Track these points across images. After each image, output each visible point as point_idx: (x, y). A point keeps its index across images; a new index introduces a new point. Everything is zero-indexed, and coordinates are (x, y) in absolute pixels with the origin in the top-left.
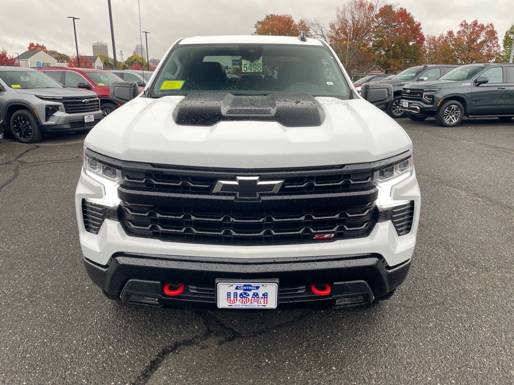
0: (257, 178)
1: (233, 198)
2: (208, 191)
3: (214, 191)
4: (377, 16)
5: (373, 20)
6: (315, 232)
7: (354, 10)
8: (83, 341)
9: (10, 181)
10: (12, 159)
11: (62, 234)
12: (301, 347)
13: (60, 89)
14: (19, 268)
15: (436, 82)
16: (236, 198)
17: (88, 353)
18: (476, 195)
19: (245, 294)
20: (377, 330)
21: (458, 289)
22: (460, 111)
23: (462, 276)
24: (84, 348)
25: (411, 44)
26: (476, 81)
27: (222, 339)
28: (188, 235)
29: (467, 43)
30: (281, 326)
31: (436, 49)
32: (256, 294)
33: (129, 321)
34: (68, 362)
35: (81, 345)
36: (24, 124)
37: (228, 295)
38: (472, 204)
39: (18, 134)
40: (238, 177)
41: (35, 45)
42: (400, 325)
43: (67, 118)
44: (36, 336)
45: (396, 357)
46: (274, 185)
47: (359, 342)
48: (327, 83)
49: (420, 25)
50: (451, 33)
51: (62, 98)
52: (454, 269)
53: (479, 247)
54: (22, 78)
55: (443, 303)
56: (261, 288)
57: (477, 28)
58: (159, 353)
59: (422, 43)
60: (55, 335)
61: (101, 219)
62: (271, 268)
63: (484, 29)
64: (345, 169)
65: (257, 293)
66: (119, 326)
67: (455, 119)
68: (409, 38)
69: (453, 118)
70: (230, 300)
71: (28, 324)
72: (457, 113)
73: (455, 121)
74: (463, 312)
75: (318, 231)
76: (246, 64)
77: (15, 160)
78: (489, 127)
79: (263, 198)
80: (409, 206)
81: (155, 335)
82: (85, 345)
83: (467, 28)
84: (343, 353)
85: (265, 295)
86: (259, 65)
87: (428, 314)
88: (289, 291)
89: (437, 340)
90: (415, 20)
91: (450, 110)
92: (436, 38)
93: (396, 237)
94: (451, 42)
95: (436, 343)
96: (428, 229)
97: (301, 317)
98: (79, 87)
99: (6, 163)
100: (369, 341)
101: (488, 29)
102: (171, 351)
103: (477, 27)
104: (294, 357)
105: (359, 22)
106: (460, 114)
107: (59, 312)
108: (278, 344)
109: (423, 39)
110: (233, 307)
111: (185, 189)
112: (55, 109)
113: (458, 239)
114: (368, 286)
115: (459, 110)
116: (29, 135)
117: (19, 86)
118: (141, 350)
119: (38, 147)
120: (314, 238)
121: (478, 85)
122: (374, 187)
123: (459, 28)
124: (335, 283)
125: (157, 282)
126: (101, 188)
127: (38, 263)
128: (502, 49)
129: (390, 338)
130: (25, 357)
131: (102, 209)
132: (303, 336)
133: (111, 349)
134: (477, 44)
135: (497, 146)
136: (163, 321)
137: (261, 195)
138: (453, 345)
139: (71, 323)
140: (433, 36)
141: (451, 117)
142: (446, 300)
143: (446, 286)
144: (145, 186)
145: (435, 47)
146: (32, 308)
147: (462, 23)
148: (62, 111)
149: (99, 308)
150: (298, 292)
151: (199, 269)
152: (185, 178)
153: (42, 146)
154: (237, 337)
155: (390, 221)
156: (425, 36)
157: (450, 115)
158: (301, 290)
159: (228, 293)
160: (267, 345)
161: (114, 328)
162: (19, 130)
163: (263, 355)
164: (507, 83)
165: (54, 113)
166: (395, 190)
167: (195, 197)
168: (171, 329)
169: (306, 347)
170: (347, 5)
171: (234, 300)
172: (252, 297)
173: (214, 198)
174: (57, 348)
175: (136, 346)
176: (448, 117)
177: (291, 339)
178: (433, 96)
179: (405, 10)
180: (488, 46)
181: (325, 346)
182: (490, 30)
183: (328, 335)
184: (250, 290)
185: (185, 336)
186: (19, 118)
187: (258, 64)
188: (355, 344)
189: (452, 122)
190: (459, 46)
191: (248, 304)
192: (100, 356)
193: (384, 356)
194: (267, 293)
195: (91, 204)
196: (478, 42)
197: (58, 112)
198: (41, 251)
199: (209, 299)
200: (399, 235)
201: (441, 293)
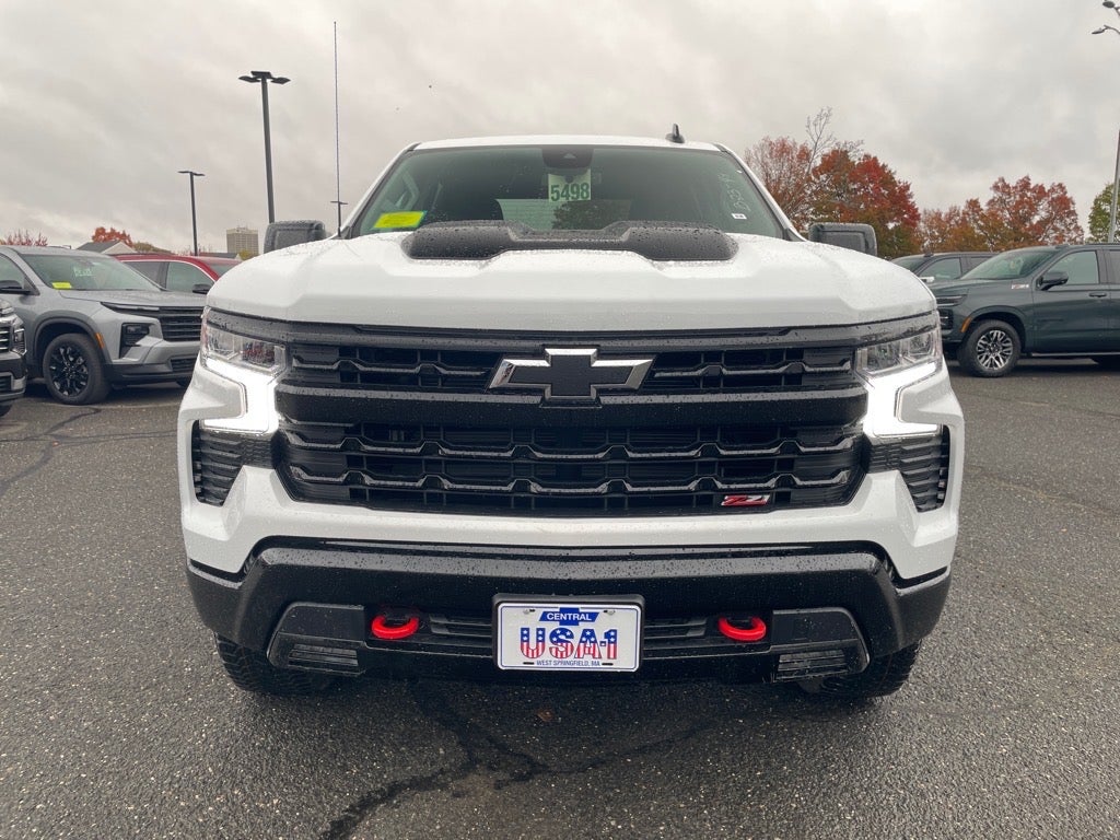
0: (591, 352)
1: (536, 399)
2: (480, 385)
3: (493, 384)
4: (816, 172)
5: (809, 180)
6: (725, 487)
7: (769, 160)
8: (173, 777)
9: (32, 469)
10: (39, 431)
11: (138, 566)
12: (695, 796)
13: (155, 292)
14: (35, 631)
15: (954, 284)
16: (543, 399)
17: (182, 804)
18: (1071, 497)
19: (564, 631)
20: (876, 759)
21: (1056, 677)
22: (1010, 344)
23: (1062, 652)
24: (174, 792)
25: (891, 226)
26: (1041, 281)
27: (502, 776)
28: (432, 494)
29: (1010, 223)
30: (642, 750)
31: (943, 238)
32: (588, 633)
33: (283, 737)
34: (135, 821)
35: (167, 787)
36: (72, 363)
37: (523, 635)
38: (1062, 514)
39: (57, 385)
40: (548, 350)
41: (108, 231)
42: (929, 749)
43: (165, 351)
44: (63, 767)
45: (927, 818)
46: (631, 368)
47: (835, 785)
48: (734, 215)
49: (907, 188)
50: (973, 204)
51: (157, 309)
52: (1042, 637)
53: (1093, 596)
54: (77, 271)
55: (1027, 706)
56: (602, 617)
57: (1029, 194)
58: (351, 806)
59: (915, 225)
60: (106, 764)
61: (234, 468)
62: (624, 571)
63: (1046, 195)
64: (790, 338)
65: (592, 631)
66: (259, 748)
67: (1001, 360)
68: (887, 215)
69: (997, 358)
70: (528, 647)
71: (45, 740)
72: (1004, 348)
73: (1001, 365)
74: (1075, 724)
75: (732, 486)
76: (557, 186)
77: (46, 434)
78: (1079, 378)
79: (606, 400)
80: (939, 442)
81: (344, 767)
82: (176, 786)
83: (1009, 194)
84: (796, 808)
85: (611, 636)
86: (585, 187)
87: (994, 727)
88: (668, 631)
89: (1022, 782)
90: (897, 178)
91: (989, 342)
92: (943, 216)
93: (912, 512)
94: (976, 221)
95: (1019, 788)
96: (970, 561)
97: (691, 733)
98: (194, 292)
99: (26, 439)
100: (858, 784)
101: (1055, 196)
102: (382, 801)
103: (1029, 190)
104: (680, 816)
105: (779, 182)
106: (1010, 349)
107: (120, 718)
108: (639, 789)
109: (915, 216)
110: (536, 667)
111: (428, 382)
112: (143, 330)
113: (1043, 581)
114: (853, 623)
115: (1008, 342)
116: (81, 387)
117: (68, 285)
118: (310, 799)
119: (98, 411)
120: (723, 504)
121: (1046, 289)
122: (859, 385)
123: (992, 195)
124: (776, 612)
125: (355, 608)
126: (236, 392)
127: (80, 621)
128: (1087, 234)
129: (908, 778)
130: (33, 809)
131: (235, 443)
132: (698, 772)
133: (237, 795)
134: (1031, 224)
135: (1101, 410)
136: (361, 738)
137: (601, 392)
138: (1060, 791)
139: (145, 741)
140: (936, 211)
141: (991, 357)
142: (1031, 700)
143: (1027, 670)
144: (337, 380)
145: (943, 234)
146: (59, 709)
147: (996, 183)
148: (158, 337)
149: (212, 710)
150: (690, 634)
151: (456, 572)
152: (429, 354)
153: (107, 410)
154: (540, 772)
155: (897, 472)
156: (920, 211)
157: (991, 351)
158: (696, 629)
159: (523, 629)
160: (612, 789)
161: (246, 752)
162: (61, 377)
163: (604, 811)
164: (1107, 283)
165: (139, 339)
166: (907, 397)
167: (450, 400)
168: (381, 754)
169: (706, 795)
170: (753, 151)
171: (537, 648)
172: (581, 641)
173: (493, 401)
174: (110, 792)
175: (298, 788)
176: (987, 357)
177: (670, 779)
178: (950, 311)
179: (875, 159)
180: (1056, 229)
181: (753, 793)
182: (1058, 198)
183: (757, 770)
184: (576, 623)
185: (414, 768)
186: (62, 351)
187: (583, 185)
188: (824, 790)
189: (996, 366)
190: (994, 230)
191: (571, 659)
192: (210, 809)
193: (898, 815)
194: (615, 631)
195: (213, 434)
196: (1035, 222)
197: (147, 337)
198: (88, 598)
199: (476, 651)
200: (919, 510)
201: (1018, 686)
